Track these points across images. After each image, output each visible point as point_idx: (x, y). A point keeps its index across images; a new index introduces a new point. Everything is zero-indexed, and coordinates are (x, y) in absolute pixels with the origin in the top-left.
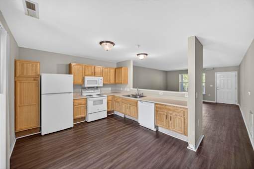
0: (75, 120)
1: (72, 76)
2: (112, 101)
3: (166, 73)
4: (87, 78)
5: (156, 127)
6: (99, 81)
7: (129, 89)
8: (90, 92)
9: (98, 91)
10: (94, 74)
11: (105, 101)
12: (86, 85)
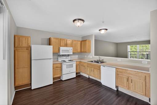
0: (54, 79)
1: (52, 47)
2: (79, 65)
3: (117, 44)
4: (62, 48)
5: (117, 87)
6: (70, 50)
7: (92, 56)
8: (64, 58)
9: (69, 58)
10: (66, 45)
11: (74, 65)
12: (61, 53)
